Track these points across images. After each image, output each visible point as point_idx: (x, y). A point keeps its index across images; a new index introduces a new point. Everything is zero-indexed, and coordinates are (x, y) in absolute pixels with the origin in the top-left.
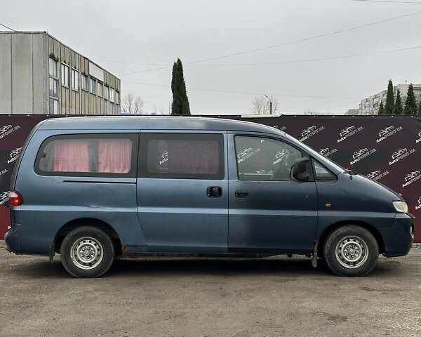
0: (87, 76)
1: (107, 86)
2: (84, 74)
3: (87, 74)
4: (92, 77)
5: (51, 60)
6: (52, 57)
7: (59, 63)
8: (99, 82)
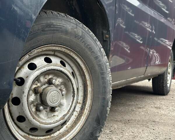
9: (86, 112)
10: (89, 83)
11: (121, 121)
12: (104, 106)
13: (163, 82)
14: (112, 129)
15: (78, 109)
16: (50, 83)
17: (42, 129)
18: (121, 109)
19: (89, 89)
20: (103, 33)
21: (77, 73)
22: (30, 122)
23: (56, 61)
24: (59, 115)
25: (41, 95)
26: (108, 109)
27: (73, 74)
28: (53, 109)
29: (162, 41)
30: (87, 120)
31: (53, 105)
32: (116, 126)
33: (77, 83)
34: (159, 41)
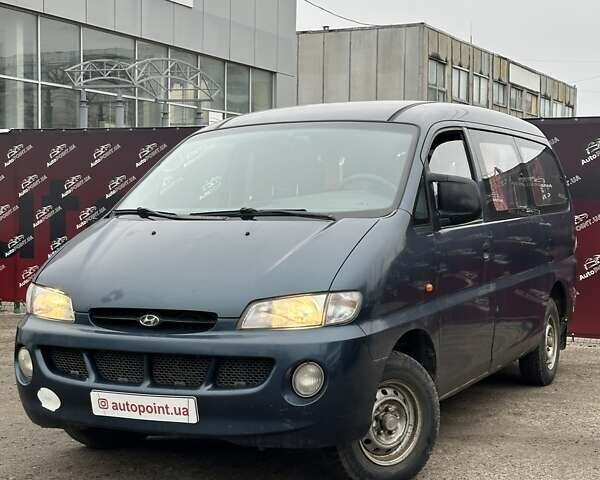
0: (505, 85)
1: (546, 97)
2: (499, 82)
3: (505, 81)
4: (514, 86)
5: (433, 65)
6: (435, 58)
7: (448, 68)
8: (530, 92)
9: (418, 432)
10: (418, 407)
11: (457, 438)
12: (434, 427)
13: (537, 365)
14: (446, 448)
15: (410, 431)
16: (386, 410)
17: (384, 449)
18: (461, 419)
19: (419, 413)
20: (427, 352)
21: (408, 399)
22: (375, 444)
23: (390, 391)
24: (395, 437)
25: (381, 421)
26: (438, 429)
27: (405, 401)
28: (390, 433)
29: (533, 294)
30: (419, 440)
31: (390, 429)
32: (451, 445)
33: (408, 409)
34: (528, 296)
